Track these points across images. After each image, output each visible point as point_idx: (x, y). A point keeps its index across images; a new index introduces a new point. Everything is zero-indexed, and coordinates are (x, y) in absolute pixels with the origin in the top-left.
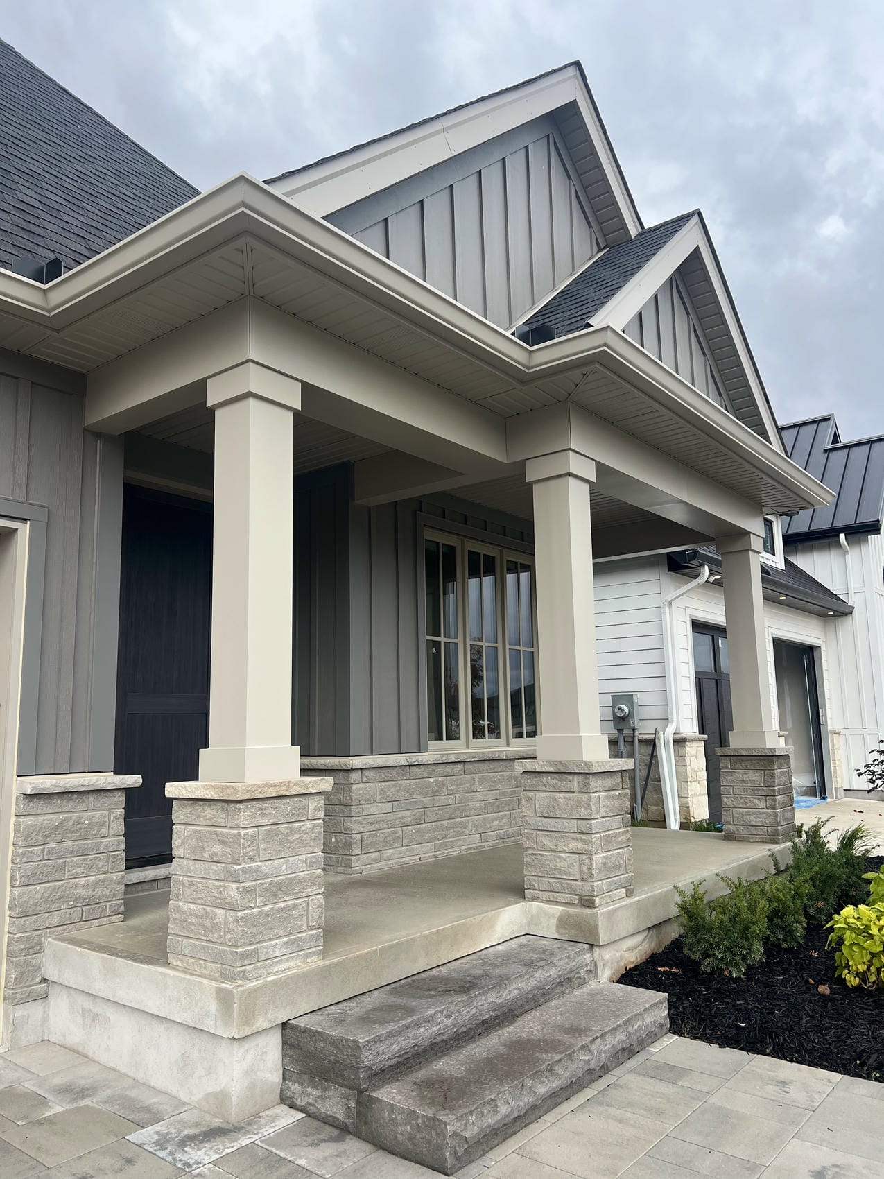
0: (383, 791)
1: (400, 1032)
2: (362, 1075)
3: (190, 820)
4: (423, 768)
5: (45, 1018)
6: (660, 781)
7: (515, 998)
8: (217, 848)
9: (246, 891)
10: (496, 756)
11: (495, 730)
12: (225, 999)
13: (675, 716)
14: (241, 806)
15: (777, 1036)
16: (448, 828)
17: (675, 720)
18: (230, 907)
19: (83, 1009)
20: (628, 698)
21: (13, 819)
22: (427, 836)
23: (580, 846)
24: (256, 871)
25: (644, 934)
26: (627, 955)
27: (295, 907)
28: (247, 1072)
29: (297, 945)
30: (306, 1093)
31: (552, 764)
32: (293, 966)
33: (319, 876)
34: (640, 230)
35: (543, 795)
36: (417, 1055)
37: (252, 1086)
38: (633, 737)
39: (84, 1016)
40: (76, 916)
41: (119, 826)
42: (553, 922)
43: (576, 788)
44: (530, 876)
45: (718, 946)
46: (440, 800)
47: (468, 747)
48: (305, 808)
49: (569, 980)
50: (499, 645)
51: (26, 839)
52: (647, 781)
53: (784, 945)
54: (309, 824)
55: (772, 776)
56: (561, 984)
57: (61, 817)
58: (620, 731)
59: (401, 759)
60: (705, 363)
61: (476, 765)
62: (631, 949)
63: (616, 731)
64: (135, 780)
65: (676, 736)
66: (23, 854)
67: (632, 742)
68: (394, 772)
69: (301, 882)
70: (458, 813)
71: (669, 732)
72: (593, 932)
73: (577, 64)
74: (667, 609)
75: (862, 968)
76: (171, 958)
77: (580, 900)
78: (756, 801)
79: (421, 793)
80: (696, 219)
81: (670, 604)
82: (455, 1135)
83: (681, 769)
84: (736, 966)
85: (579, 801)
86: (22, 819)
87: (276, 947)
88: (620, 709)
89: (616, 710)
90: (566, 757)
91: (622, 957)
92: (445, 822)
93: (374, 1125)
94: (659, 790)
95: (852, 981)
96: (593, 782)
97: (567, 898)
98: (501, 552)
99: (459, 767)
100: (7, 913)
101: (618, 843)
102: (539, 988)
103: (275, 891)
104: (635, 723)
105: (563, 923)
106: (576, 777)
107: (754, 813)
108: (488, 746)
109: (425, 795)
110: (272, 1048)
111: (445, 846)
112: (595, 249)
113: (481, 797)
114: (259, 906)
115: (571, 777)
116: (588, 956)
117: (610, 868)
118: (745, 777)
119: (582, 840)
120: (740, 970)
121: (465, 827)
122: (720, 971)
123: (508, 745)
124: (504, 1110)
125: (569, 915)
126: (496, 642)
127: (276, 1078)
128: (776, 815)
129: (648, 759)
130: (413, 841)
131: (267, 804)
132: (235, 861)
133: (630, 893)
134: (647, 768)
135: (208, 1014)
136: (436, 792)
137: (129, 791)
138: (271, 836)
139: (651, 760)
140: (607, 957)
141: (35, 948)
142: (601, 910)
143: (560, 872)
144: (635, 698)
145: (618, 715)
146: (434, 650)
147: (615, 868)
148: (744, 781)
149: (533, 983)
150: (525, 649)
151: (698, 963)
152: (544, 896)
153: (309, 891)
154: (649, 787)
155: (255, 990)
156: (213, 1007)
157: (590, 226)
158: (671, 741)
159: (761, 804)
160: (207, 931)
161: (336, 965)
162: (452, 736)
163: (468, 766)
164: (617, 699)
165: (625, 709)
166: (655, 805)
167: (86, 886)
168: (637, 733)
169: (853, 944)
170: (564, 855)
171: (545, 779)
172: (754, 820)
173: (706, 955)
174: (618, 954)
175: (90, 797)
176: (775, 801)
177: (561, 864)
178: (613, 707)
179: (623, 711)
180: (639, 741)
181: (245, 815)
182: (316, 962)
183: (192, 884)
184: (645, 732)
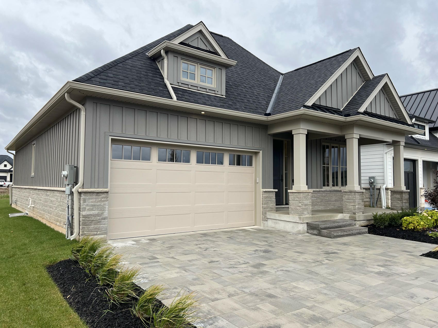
0: (314, 196)
1: (324, 224)
2: (319, 228)
3: (293, 195)
4: (322, 192)
5: (267, 224)
6: (381, 199)
7: (341, 225)
8: (297, 199)
9: (302, 205)
10: (337, 190)
11: (337, 185)
12: (300, 218)
13: (386, 182)
14: (301, 193)
15: (386, 234)
16: (327, 204)
17: (386, 184)
18: (299, 207)
19: (274, 222)
20: (373, 178)
21: (262, 195)
22: (323, 205)
23: (354, 204)
24: (303, 202)
25: (366, 221)
26: (362, 223)
27: (308, 208)
28: (303, 228)
29: (308, 213)
30: (312, 231)
31: (349, 190)
32: (307, 216)
33: (311, 204)
34: (373, 77)
35: (347, 196)
36: (326, 228)
37: (304, 230)
38: (374, 188)
39: (274, 223)
40: (270, 210)
41: (275, 197)
42: (348, 217)
43: (353, 195)
44: (344, 209)
45: (379, 222)
46: (325, 198)
47: (331, 188)
48: (309, 194)
49: (350, 225)
50: (339, 166)
51: (264, 198)
52: (378, 199)
53: (395, 225)
54: (309, 197)
55: (402, 196)
56: (349, 225)
57: (268, 195)
58: (371, 186)
59: (318, 190)
60: (389, 105)
61: (333, 192)
62: (363, 223)
63: (370, 186)
64: (277, 190)
65: (386, 188)
66: (264, 200)
67: (374, 189)
68: (316, 192)
69: (309, 204)
70: (329, 201)
71: (384, 187)
72: (355, 218)
73: (359, 48)
74: (385, 155)
75: (405, 226)
76: (290, 214)
77: (353, 213)
78: (399, 201)
79: (322, 196)
80: (386, 75)
81: (386, 153)
82: (333, 234)
83: (387, 196)
84: (382, 226)
85: (354, 197)
86: (263, 195)
87: (306, 213)
88: (371, 180)
89: (370, 181)
90: (352, 189)
91: (361, 224)
92: (326, 203)
93: (321, 234)
94: (381, 201)
95: (404, 229)
96: (356, 193)
97: (351, 213)
98: (339, 145)
99: (329, 192)
100: (262, 208)
101: (361, 204)
102: (345, 224)
103: (306, 205)
104: (375, 184)
105: (350, 217)
106: (353, 193)
107: (398, 204)
108: (336, 188)
109: (322, 197)
110: (306, 225)
111: (326, 207)
112: (362, 82)
113: (334, 198)
114: (304, 207)
115: (352, 193)
116: (354, 222)
117: (359, 209)
118: (396, 196)
119: (354, 203)
120: (383, 227)
121: (330, 204)
122: (380, 227)
123: (340, 188)
124: (339, 234)
125: (351, 216)
126: (338, 166)
127: (306, 230)
128: (403, 205)
129: (378, 193)
130: (320, 206)
131: (304, 193)
132: (300, 201)
133: (363, 213)
134: (378, 196)
135: (297, 220)
136: (325, 197)
137: (276, 192)
138: (305, 198)
139: (379, 193)
140: (358, 223)
141: (266, 214)
142: (357, 215)
143: (350, 209)
144: (375, 178)
145: (370, 182)
146: (324, 168)
147: (360, 209)
148: (396, 197)
149: (344, 223)
150: (345, 167)
151: (376, 225)
152: (347, 213)
153: (310, 206)
154: (378, 200)
155: (304, 217)
156: (298, 219)
157: (361, 78)
158: (385, 189)
159: (399, 202)
160: (296, 210)
161: (314, 217)
162: (328, 185)
163: (331, 192)
164: (370, 178)
165: (372, 180)
166: (380, 205)
167: (271, 206)
168: (375, 187)
169: (404, 223)
170: (350, 206)
171: (347, 193)
172: (398, 205)
173: (377, 224)
174: (360, 223)
175: (271, 193)
176: (403, 201)
177: (350, 207)
178: (369, 180)
179: (372, 181)
180: (376, 189)
181: (301, 195)
182: (311, 216)
183: (293, 204)
184: (378, 186)
